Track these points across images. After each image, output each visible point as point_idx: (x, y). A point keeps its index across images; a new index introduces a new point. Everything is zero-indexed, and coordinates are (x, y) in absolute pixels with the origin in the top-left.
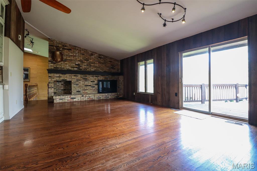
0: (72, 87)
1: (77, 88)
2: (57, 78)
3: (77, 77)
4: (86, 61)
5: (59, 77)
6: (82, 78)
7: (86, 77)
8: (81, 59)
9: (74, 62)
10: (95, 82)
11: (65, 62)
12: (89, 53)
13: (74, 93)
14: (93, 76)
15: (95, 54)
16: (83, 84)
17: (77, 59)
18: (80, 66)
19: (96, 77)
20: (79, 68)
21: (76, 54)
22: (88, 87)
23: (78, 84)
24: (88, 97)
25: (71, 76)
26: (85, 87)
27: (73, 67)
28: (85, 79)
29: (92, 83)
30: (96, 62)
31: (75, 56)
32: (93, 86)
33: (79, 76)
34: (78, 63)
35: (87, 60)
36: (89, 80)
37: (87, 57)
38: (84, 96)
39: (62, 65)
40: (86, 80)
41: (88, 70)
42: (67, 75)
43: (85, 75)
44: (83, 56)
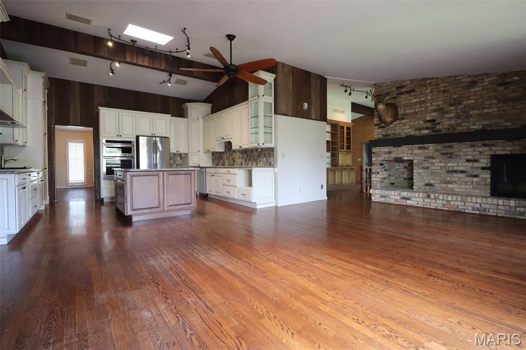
0: (414, 174)
1: (426, 176)
2: (386, 156)
3: (426, 151)
4: (452, 108)
5: (389, 153)
6: (441, 152)
7: (449, 149)
8: (438, 106)
9: (422, 116)
10: (482, 160)
11: (403, 121)
12: (464, 82)
13: (419, 188)
14: (472, 146)
15: (483, 79)
16: (441, 167)
17: (429, 108)
18: (436, 124)
19: (485, 145)
20: (434, 128)
21: (427, 95)
22: (455, 175)
23: (427, 168)
24: (445, 202)
25: (412, 149)
26: (446, 175)
27: (420, 129)
28: (447, 154)
29: (470, 164)
30: (487, 103)
31: (424, 102)
32: (475, 173)
33: (431, 148)
34: (432, 117)
35: (457, 103)
36: (460, 156)
37: (456, 94)
38: (432, 196)
39: (396, 128)
40: (450, 156)
41: (459, 128)
42: (405, 148)
43: (447, 144)
44: (445, 95)
